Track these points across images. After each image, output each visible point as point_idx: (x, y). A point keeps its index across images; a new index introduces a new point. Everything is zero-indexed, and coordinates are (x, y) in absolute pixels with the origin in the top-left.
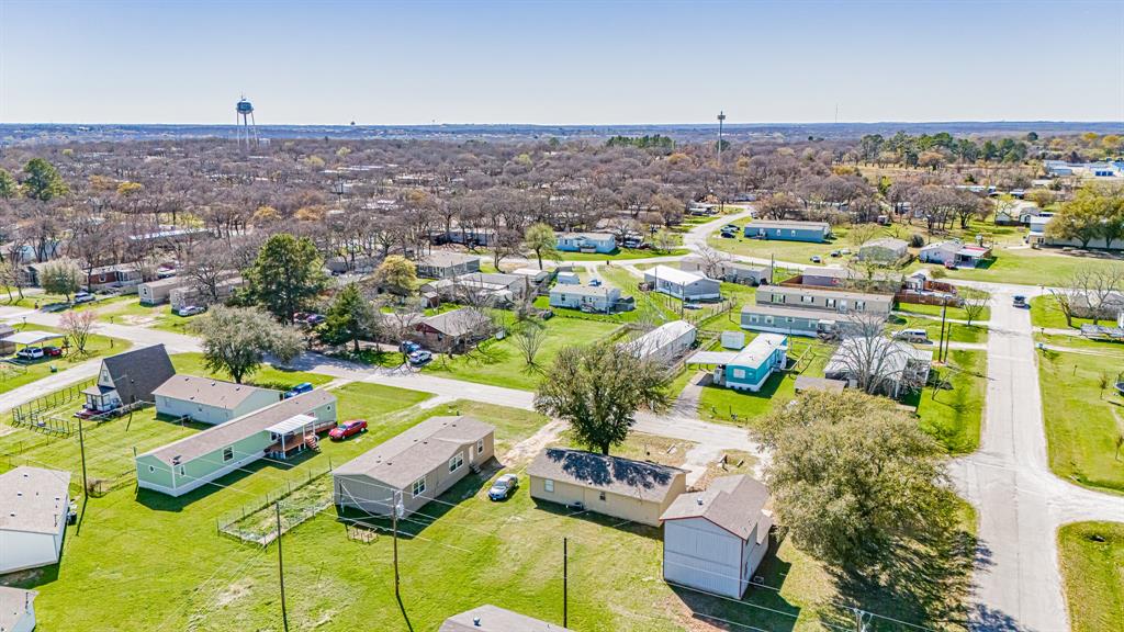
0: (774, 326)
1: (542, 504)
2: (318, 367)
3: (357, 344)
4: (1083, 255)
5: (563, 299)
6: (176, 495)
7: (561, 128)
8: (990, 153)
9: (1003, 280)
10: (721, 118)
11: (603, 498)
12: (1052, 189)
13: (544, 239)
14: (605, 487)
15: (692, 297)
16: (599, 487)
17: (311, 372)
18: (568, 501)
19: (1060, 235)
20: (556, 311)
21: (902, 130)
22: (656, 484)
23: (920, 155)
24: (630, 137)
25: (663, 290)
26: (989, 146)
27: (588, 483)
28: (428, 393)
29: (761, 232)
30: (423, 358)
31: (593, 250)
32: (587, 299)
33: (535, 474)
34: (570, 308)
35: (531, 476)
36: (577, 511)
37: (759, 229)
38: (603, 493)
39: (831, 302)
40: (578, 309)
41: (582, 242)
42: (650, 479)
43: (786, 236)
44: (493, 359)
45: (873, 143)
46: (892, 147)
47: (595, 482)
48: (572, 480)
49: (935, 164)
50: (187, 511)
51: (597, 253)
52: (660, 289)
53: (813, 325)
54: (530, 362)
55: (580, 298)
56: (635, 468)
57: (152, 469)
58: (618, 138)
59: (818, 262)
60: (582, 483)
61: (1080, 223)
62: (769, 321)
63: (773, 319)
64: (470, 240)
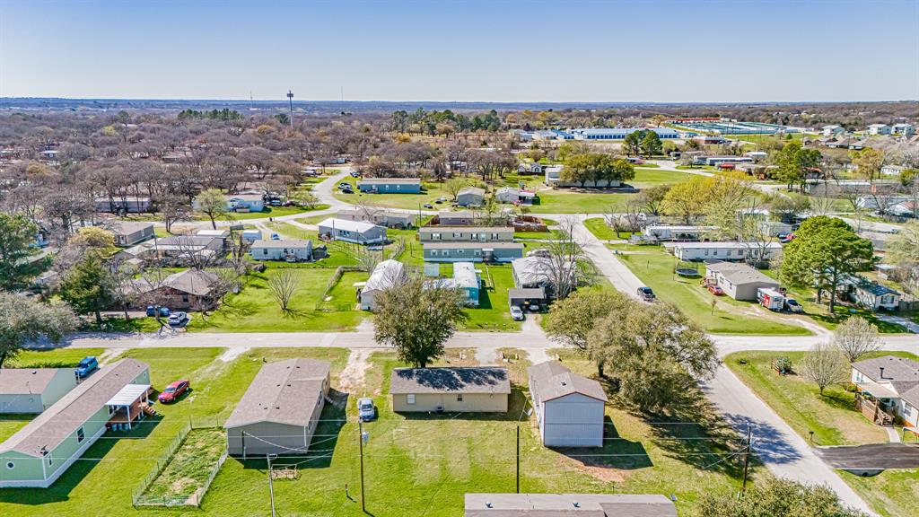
0: (450, 257)
1: (409, 415)
2: (74, 342)
3: (98, 316)
4: (584, 192)
5: (266, 253)
6: (46, 487)
7: (95, 101)
8: (478, 125)
9: (555, 211)
10: (290, 95)
11: (460, 399)
12: (532, 148)
13: (215, 202)
14: (460, 391)
15: (369, 242)
16: (455, 391)
17: (70, 347)
18: (430, 408)
19: (570, 179)
20: (267, 264)
21: (421, 107)
22: (498, 381)
23: (437, 127)
24: (199, 111)
25: (339, 238)
26: (477, 119)
27: (446, 390)
28: (217, 348)
29: (374, 187)
30: (182, 318)
31: (248, 210)
32: (290, 251)
33: (399, 392)
34: (274, 260)
35: (394, 395)
36: (441, 414)
37: (371, 185)
38: (460, 395)
39: (474, 236)
40: (282, 260)
41: (236, 204)
42: (491, 378)
43: (393, 189)
44: (249, 310)
45: (402, 116)
46: (415, 119)
47: (451, 388)
48: (431, 390)
49: (447, 132)
50: (77, 497)
51: (251, 212)
52: (337, 238)
53: (477, 254)
54: (284, 309)
55: (283, 250)
56: (475, 372)
57: (11, 465)
58: (189, 111)
59: (431, 208)
60: (441, 391)
61: (581, 171)
62: (434, 254)
63: (448, 251)
64: (119, 209)
